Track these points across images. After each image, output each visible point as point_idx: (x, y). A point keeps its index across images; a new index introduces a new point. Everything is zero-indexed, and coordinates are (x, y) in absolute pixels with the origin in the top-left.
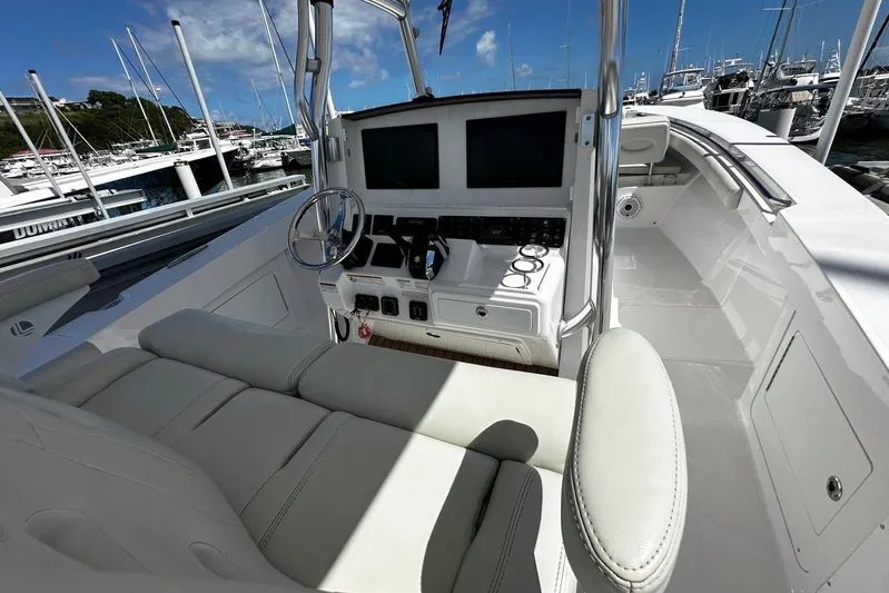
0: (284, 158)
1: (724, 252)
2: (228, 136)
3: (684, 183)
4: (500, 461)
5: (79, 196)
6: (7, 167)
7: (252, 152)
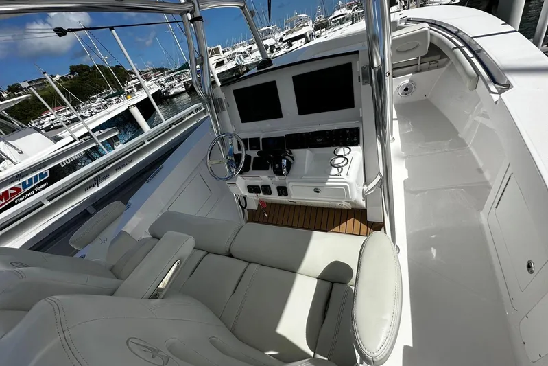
0: (186, 85)
1: (476, 108)
2: (150, 78)
3: (443, 66)
4: (333, 283)
5: (86, 138)
6: (42, 122)
7: (167, 85)
